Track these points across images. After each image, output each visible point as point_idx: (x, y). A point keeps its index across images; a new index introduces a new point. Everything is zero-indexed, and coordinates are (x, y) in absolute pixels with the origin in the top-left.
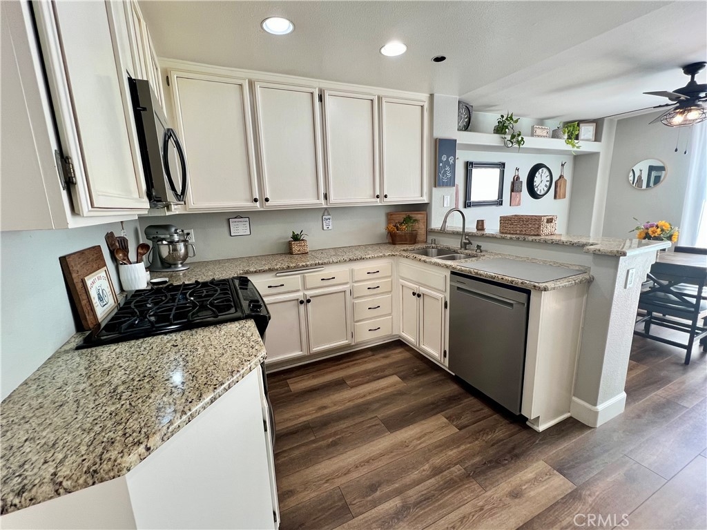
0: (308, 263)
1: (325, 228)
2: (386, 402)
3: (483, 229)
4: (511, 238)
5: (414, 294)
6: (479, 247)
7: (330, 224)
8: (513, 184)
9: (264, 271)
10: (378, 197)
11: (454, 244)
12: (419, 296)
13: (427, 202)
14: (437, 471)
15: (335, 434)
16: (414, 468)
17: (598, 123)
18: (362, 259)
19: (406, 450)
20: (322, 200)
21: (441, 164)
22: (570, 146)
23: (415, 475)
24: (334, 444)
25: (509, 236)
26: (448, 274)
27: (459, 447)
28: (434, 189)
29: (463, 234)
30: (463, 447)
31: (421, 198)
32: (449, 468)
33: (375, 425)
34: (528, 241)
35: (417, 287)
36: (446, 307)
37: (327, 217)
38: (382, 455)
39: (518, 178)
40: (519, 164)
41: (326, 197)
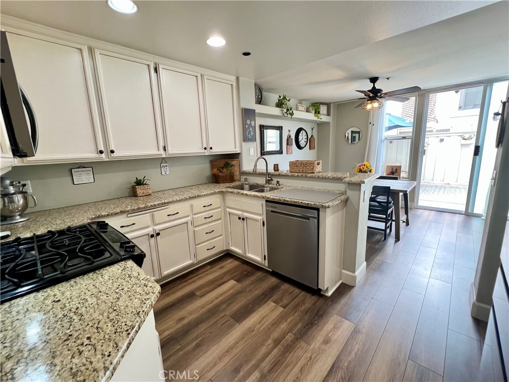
0: (156, 203)
1: (163, 173)
2: (230, 302)
3: (278, 170)
4: (298, 176)
5: (239, 218)
6: (278, 182)
7: (167, 170)
8: (288, 140)
9: (116, 214)
10: (205, 149)
11: (261, 181)
12: (243, 219)
13: (239, 152)
14: (277, 342)
15: (197, 337)
16: (262, 345)
17: (328, 105)
18: (199, 196)
19: (253, 333)
20: (162, 152)
21: (247, 126)
22: (317, 118)
23: (263, 350)
24: (198, 346)
25: (296, 174)
26: (264, 203)
27: (286, 320)
28: (243, 143)
29: (267, 174)
30: (289, 320)
31: (235, 150)
32: (285, 337)
33: (226, 322)
34: (308, 177)
35: (242, 213)
36: (264, 225)
37: (164, 165)
38: (237, 343)
39: (290, 136)
40: (290, 128)
41: (165, 149)
